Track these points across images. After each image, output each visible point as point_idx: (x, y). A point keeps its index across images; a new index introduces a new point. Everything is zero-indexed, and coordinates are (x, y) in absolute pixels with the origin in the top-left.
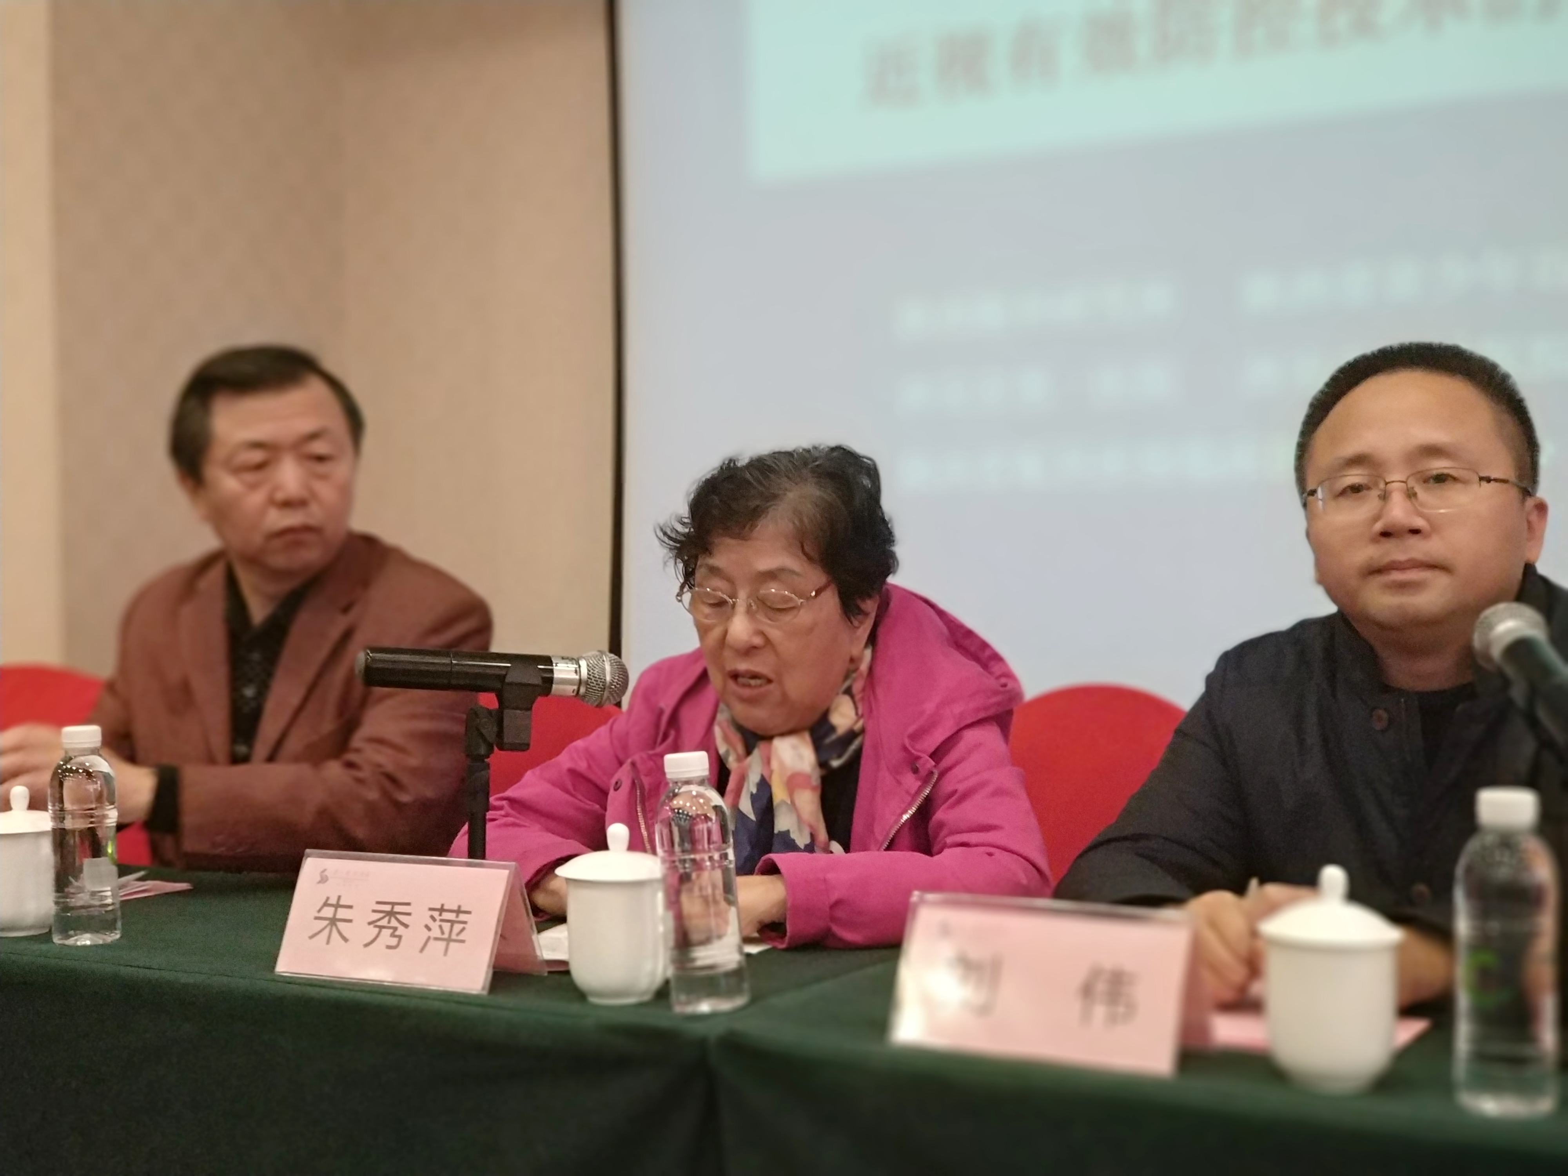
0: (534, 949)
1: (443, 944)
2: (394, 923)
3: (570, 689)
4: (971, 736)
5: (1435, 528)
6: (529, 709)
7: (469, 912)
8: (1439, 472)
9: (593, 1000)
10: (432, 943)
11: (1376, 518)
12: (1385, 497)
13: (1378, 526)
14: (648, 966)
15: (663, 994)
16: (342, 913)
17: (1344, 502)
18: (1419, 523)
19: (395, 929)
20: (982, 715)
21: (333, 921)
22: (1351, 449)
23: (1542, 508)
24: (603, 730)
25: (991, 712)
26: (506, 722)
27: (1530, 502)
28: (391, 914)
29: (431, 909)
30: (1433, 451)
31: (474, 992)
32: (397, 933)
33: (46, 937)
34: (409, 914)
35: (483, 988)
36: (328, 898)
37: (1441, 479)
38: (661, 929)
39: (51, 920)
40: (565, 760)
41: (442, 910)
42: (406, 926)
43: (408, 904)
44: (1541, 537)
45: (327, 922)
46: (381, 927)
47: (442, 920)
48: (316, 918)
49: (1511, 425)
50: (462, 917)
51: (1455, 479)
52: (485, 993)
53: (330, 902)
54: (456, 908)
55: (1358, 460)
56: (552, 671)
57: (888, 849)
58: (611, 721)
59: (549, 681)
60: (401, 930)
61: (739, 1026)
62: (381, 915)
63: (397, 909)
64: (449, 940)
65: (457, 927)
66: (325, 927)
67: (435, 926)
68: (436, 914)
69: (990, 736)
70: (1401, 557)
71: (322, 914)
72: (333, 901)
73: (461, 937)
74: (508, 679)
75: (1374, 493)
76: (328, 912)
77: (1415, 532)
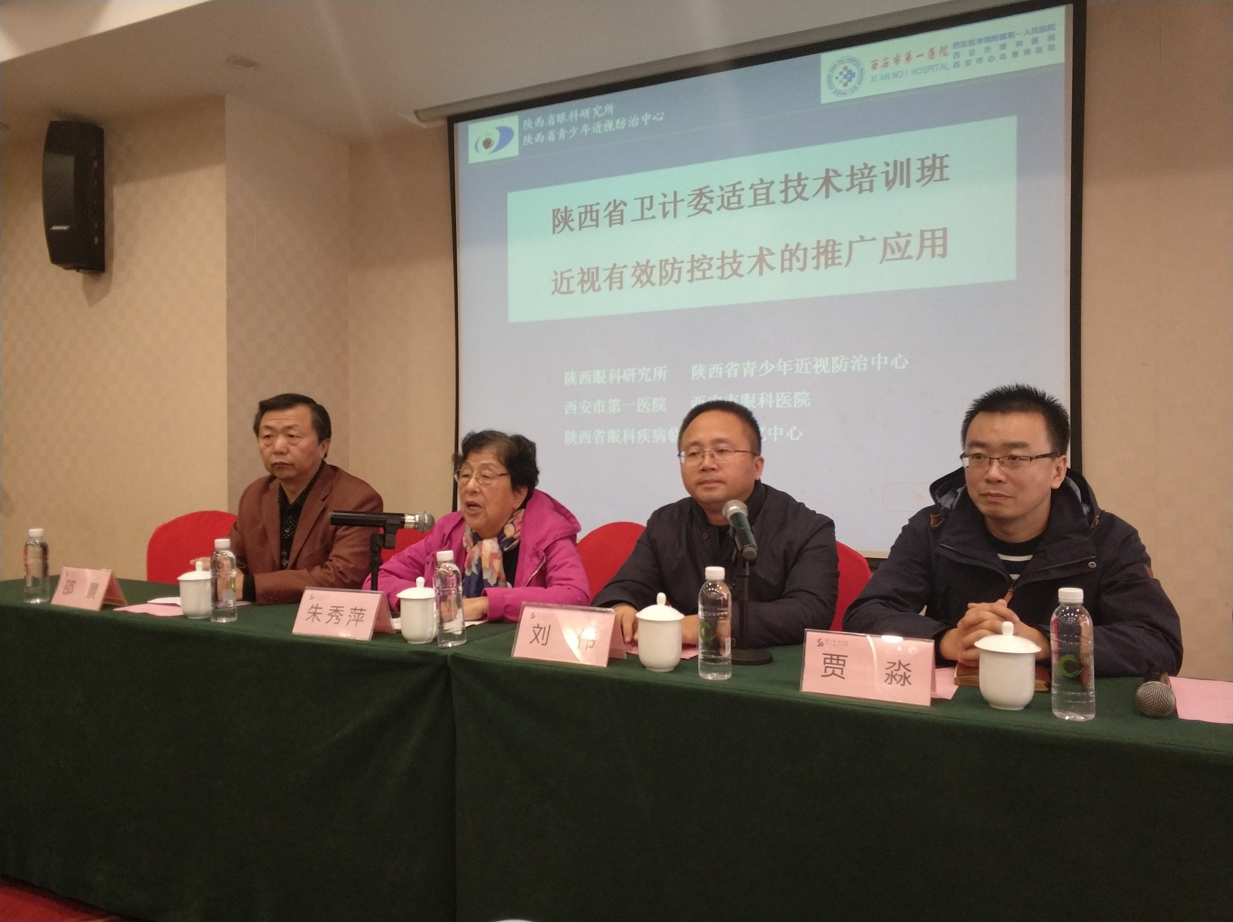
0: (390, 624)
1: (355, 622)
2: (337, 614)
3: (412, 526)
4: (561, 543)
5: (720, 468)
6: (395, 534)
7: (365, 610)
8: (722, 448)
9: (410, 642)
10: (351, 622)
11: (701, 464)
12: (703, 457)
13: (701, 467)
14: (430, 630)
15: (435, 640)
16: (318, 611)
17: (692, 458)
18: (714, 466)
19: (338, 616)
20: (564, 536)
21: (315, 614)
22: (693, 439)
23: (762, 460)
24: (423, 541)
25: (567, 535)
26: (386, 538)
27: (757, 458)
28: (336, 611)
29: (351, 609)
30: (720, 441)
31: (366, 640)
32: (338, 618)
33: (208, 619)
34: (343, 611)
35: (369, 638)
36: (313, 605)
37: (721, 451)
38: (435, 616)
39: (211, 613)
40: (406, 552)
41: (355, 609)
42: (342, 615)
43: (343, 607)
44: (762, 470)
45: (312, 614)
46: (332, 616)
47: (355, 613)
48: (309, 613)
49: (749, 431)
50: (363, 612)
51: (727, 451)
52: (370, 640)
53: (314, 606)
54: (360, 609)
55: (695, 444)
56: (404, 519)
57: (528, 586)
58: (426, 538)
59: (403, 522)
60: (340, 617)
61: (461, 652)
62: (332, 611)
63: (339, 609)
64: (357, 621)
65: (361, 616)
66: (311, 616)
67: (352, 615)
68: (353, 611)
69: (568, 543)
70: (708, 479)
71: (311, 611)
72: (315, 606)
73: (362, 619)
74: (388, 522)
75: (700, 455)
76: (313, 610)
77: (713, 469)
